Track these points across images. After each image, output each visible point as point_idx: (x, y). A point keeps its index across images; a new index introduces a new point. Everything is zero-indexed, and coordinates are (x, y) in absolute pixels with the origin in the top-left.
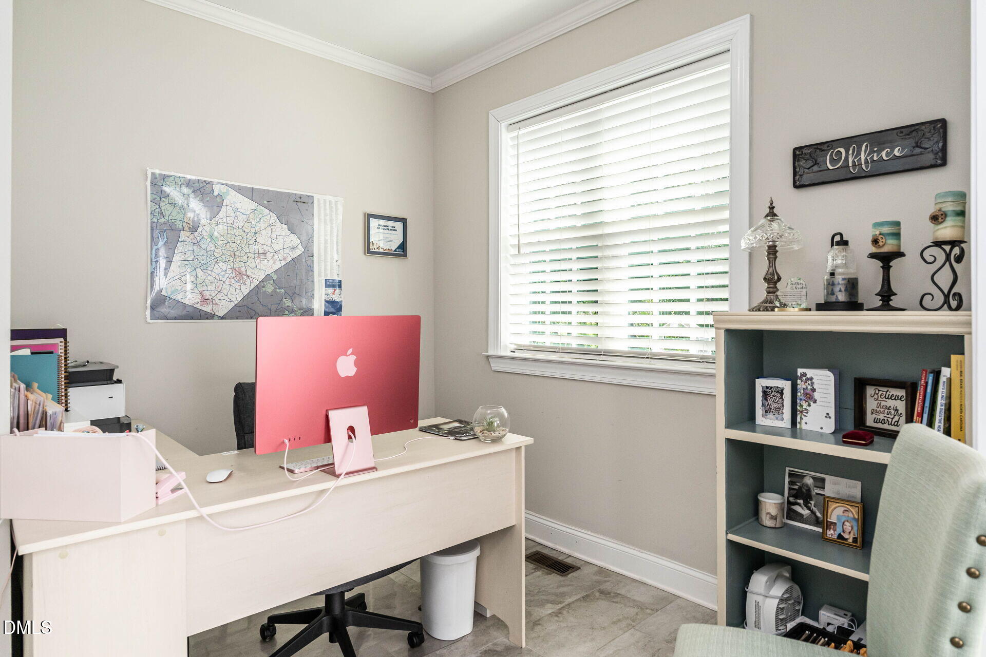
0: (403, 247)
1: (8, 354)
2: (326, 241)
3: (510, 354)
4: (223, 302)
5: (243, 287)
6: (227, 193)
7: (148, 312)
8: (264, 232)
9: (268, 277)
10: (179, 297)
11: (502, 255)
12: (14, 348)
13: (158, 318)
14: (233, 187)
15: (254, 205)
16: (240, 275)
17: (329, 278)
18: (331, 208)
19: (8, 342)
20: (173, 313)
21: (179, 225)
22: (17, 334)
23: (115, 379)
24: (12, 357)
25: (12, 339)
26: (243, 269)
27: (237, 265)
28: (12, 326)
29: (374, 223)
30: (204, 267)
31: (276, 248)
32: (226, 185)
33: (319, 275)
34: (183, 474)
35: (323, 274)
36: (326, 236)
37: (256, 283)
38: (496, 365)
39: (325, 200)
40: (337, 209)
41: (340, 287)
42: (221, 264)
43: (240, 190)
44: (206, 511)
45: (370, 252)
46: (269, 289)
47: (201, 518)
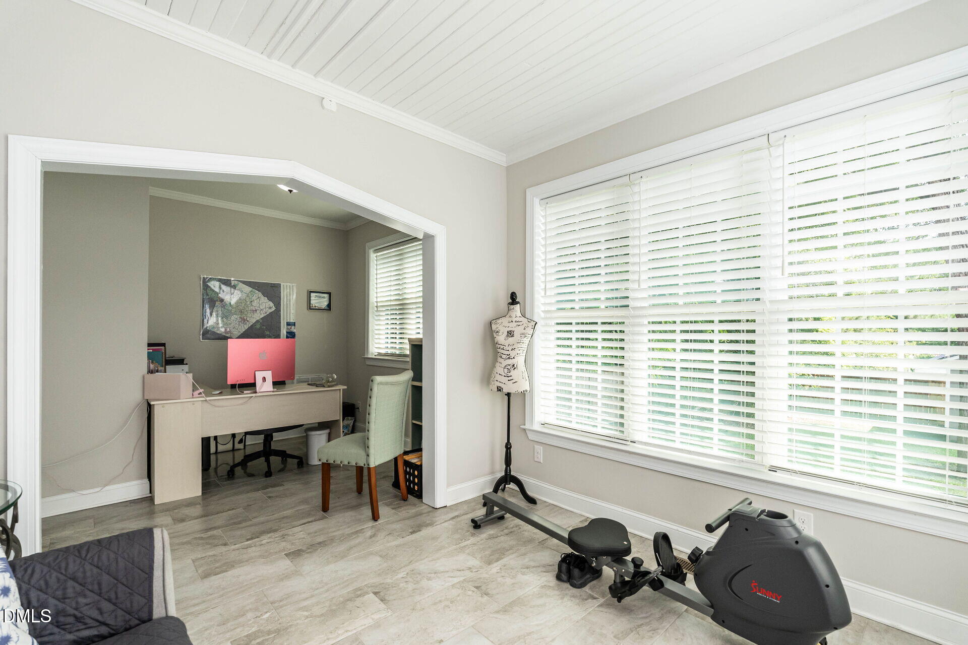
0: (329, 306)
1: (147, 351)
2: (287, 304)
3: (374, 357)
4: (235, 333)
5: (245, 326)
6: (238, 284)
7: (201, 337)
8: (255, 301)
9: (257, 321)
10: (215, 330)
11: (370, 311)
12: (148, 349)
13: (206, 339)
14: (241, 281)
15: (250, 289)
16: (244, 321)
17: (288, 321)
18: (290, 289)
19: (147, 348)
20: (212, 337)
21: (215, 299)
22: (150, 345)
23: (185, 363)
24: (148, 352)
25: (148, 346)
26: (245, 318)
27: (242, 317)
28: (148, 341)
29: (312, 295)
30: (227, 317)
31: (262, 308)
32: (238, 281)
33: (283, 320)
34: (203, 390)
35: (285, 320)
36: (287, 302)
37: (251, 324)
38: (368, 363)
39: (287, 286)
40: (293, 289)
41: (295, 325)
42: (234, 316)
43: (244, 282)
44: (208, 399)
45: (310, 309)
46: (258, 326)
47: (206, 400)
